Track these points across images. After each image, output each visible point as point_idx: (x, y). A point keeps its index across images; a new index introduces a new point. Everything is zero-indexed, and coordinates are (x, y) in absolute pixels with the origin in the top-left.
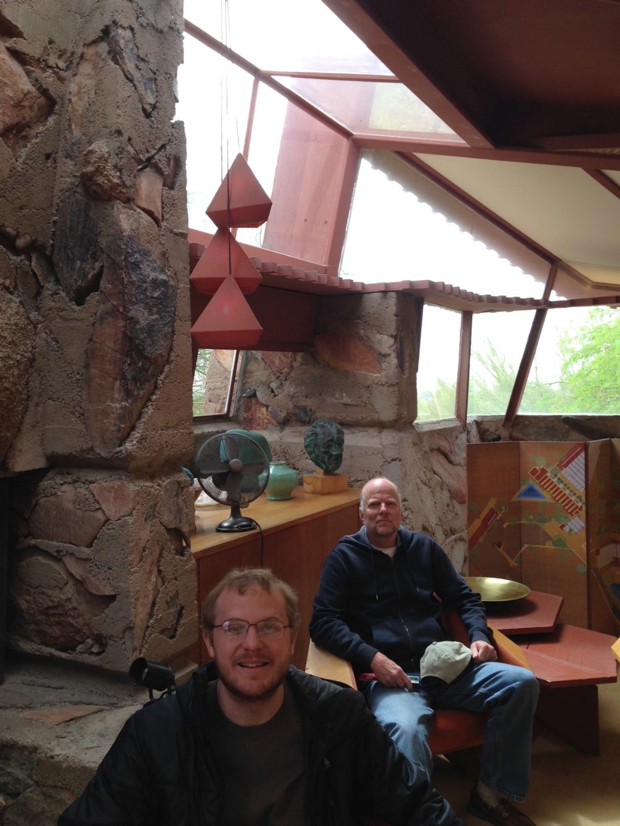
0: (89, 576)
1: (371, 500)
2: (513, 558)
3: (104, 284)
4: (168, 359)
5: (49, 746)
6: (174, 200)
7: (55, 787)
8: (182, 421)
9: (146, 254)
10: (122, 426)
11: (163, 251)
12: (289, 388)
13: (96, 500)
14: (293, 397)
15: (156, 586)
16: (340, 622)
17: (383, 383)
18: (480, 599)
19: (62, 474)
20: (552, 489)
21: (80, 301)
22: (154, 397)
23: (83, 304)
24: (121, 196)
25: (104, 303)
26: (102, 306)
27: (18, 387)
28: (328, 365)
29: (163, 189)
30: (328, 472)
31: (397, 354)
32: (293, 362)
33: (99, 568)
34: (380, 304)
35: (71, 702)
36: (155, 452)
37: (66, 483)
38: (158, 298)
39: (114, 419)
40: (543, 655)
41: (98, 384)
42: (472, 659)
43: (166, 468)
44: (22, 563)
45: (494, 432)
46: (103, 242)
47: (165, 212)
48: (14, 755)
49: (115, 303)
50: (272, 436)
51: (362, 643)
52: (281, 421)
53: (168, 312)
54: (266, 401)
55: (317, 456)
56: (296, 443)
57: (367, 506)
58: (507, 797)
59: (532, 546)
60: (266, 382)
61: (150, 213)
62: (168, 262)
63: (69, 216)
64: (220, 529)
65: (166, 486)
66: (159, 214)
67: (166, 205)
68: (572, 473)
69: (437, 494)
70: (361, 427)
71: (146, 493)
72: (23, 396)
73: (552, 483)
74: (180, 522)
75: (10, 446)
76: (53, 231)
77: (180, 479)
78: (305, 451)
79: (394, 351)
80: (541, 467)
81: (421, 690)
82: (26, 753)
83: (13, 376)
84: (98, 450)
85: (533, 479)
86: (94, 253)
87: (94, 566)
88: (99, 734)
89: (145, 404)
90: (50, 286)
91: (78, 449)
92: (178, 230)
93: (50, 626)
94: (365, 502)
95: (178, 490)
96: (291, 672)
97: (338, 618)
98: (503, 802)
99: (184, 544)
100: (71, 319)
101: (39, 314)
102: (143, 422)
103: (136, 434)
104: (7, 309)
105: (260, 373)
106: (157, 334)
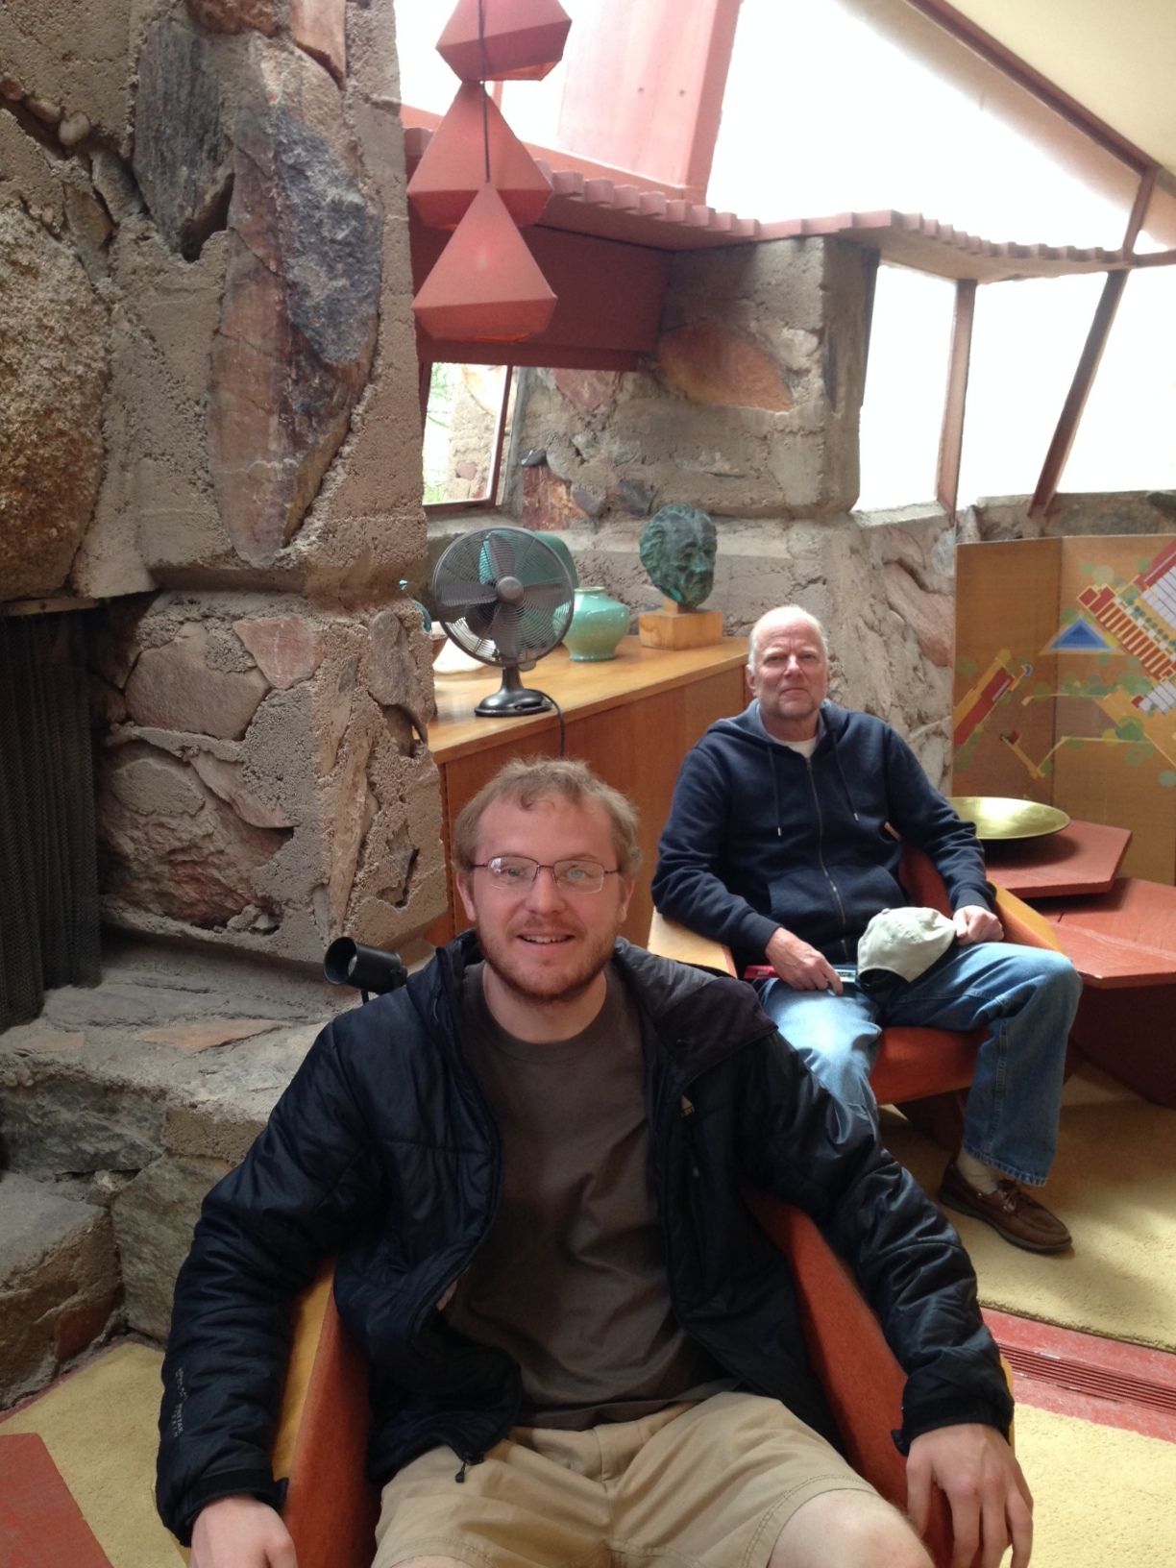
0: (242, 792)
1: (770, 651)
2: (1036, 763)
3: (236, 214)
4: (370, 371)
5: (186, 1087)
6: (370, 31)
7: (202, 1156)
8: (402, 498)
9: (316, 148)
10: (288, 506)
11: (352, 141)
12: (611, 446)
13: (246, 652)
14: (617, 463)
15: (365, 812)
16: (709, 876)
17: (795, 430)
18: (974, 832)
19: (181, 603)
20: (1121, 629)
21: (192, 252)
22: (346, 449)
23: (198, 258)
24: (262, 22)
25: (238, 253)
26: (235, 260)
27: (83, 430)
28: (686, 397)
29: (346, 7)
30: (685, 607)
31: (824, 368)
32: (617, 392)
33: (259, 778)
34: (790, 265)
35: (224, 1015)
36: (353, 557)
37: (188, 619)
38: (345, 243)
39: (272, 493)
40: (1089, 933)
41: (238, 424)
42: (956, 939)
43: (376, 592)
44: (119, 771)
45: (1010, 527)
46: (231, 122)
47: (353, 55)
48: (125, 1104)
49: (260, 252)
50: (577, 542)
51: (750, 912)
52: (595, 511)
53: (367, 273)
54: (566, 473)
55: (665, 577)
56: (625, 553)
57: (761, 663)
58: (1012, 1177)
59: (1075, 739)
60: (565, 434)
61: (322, 59)
62: (362, 164)
63: (160, 72)
64: (481, 712)
65: (377, 624)
66: (340, 60)
67: (354, 41)
68: (1163, 596)
69: (895, 647)
70: (750, 518)
71: (339, 636)
72: (96, 450)
73: (1123, 616)
74: (407, 693)
75: (79, 549)
76: (132, 106)
77: (403, 612)
78: (642, 568)
79: (818, 361)
80: (1103, 587)
81: (860, 994)
82: (147, 1100)
83: (73, 407)
84: (243, 555)
85: (1084, 610)
86: (214, 149)
87: (249, 774)
88: (276, 1066)
89: (330, 464)
90: (131, 223)
91: (208, 554)
92: (379, 95)
93: (178, 883)
94: (758, 655)
95: (400, 633)
96: (619, 949)
97: (706, 870)
98: (1006, 1185)
99: (416, 736)
100: (178, 290)
101: (114, 281)
102: (328, 498)
103: (316, 523)
104: (50, 269)
105: (552, 417)
106: (347, 320)
